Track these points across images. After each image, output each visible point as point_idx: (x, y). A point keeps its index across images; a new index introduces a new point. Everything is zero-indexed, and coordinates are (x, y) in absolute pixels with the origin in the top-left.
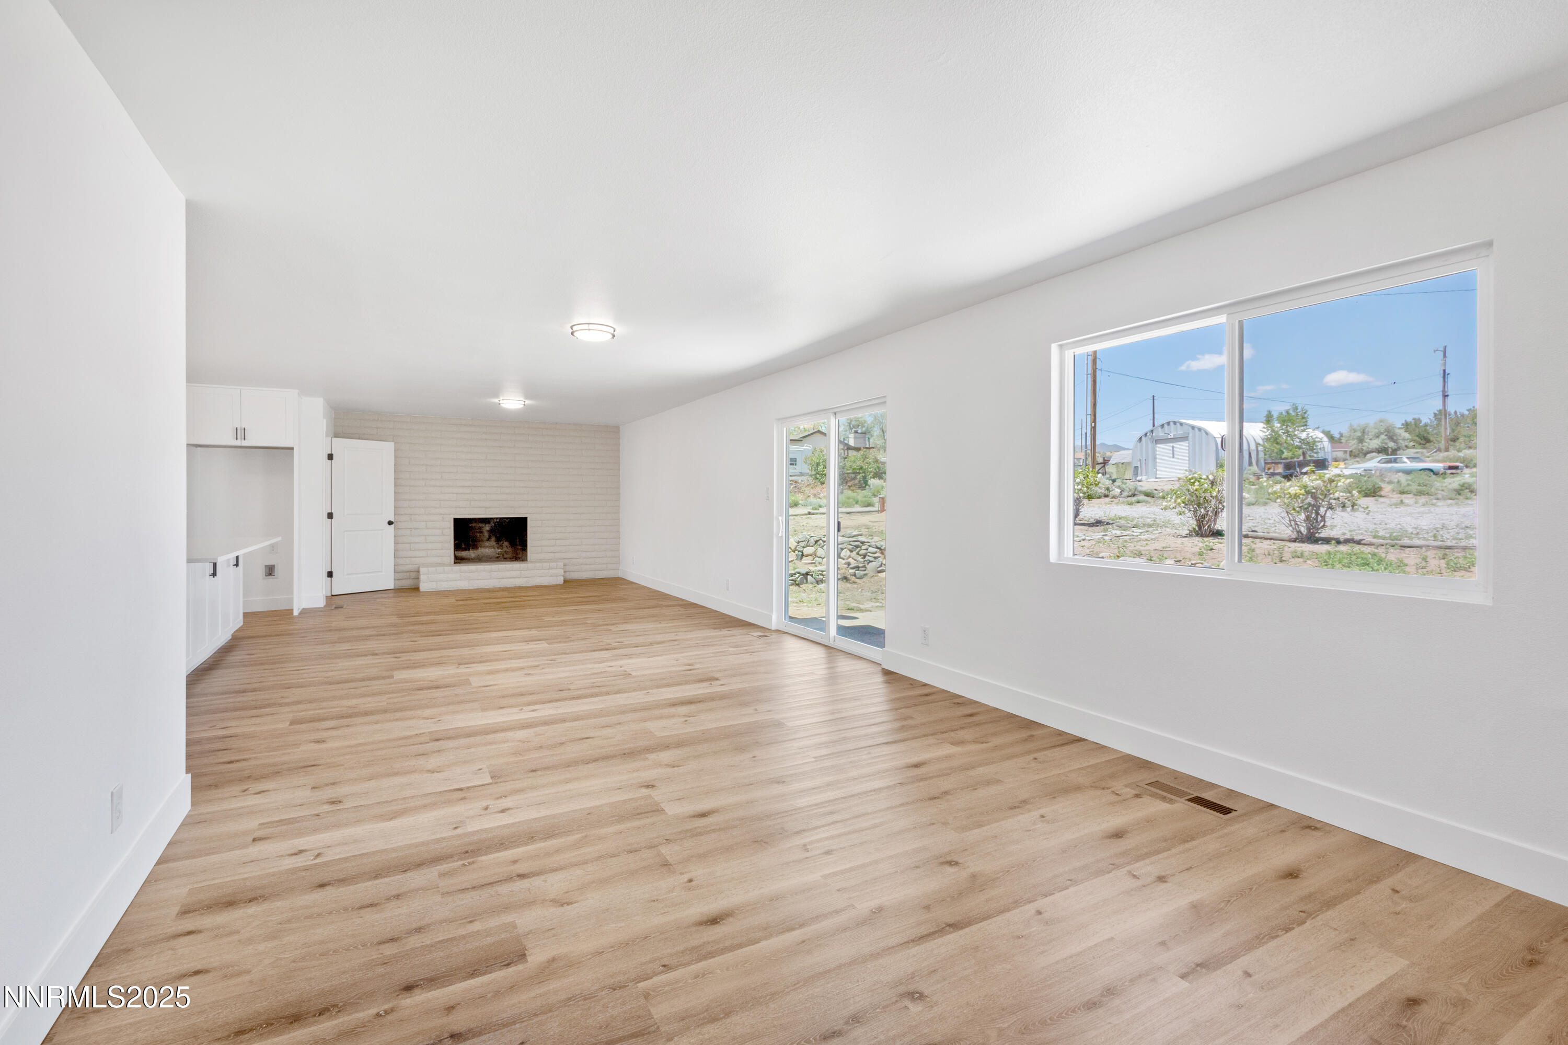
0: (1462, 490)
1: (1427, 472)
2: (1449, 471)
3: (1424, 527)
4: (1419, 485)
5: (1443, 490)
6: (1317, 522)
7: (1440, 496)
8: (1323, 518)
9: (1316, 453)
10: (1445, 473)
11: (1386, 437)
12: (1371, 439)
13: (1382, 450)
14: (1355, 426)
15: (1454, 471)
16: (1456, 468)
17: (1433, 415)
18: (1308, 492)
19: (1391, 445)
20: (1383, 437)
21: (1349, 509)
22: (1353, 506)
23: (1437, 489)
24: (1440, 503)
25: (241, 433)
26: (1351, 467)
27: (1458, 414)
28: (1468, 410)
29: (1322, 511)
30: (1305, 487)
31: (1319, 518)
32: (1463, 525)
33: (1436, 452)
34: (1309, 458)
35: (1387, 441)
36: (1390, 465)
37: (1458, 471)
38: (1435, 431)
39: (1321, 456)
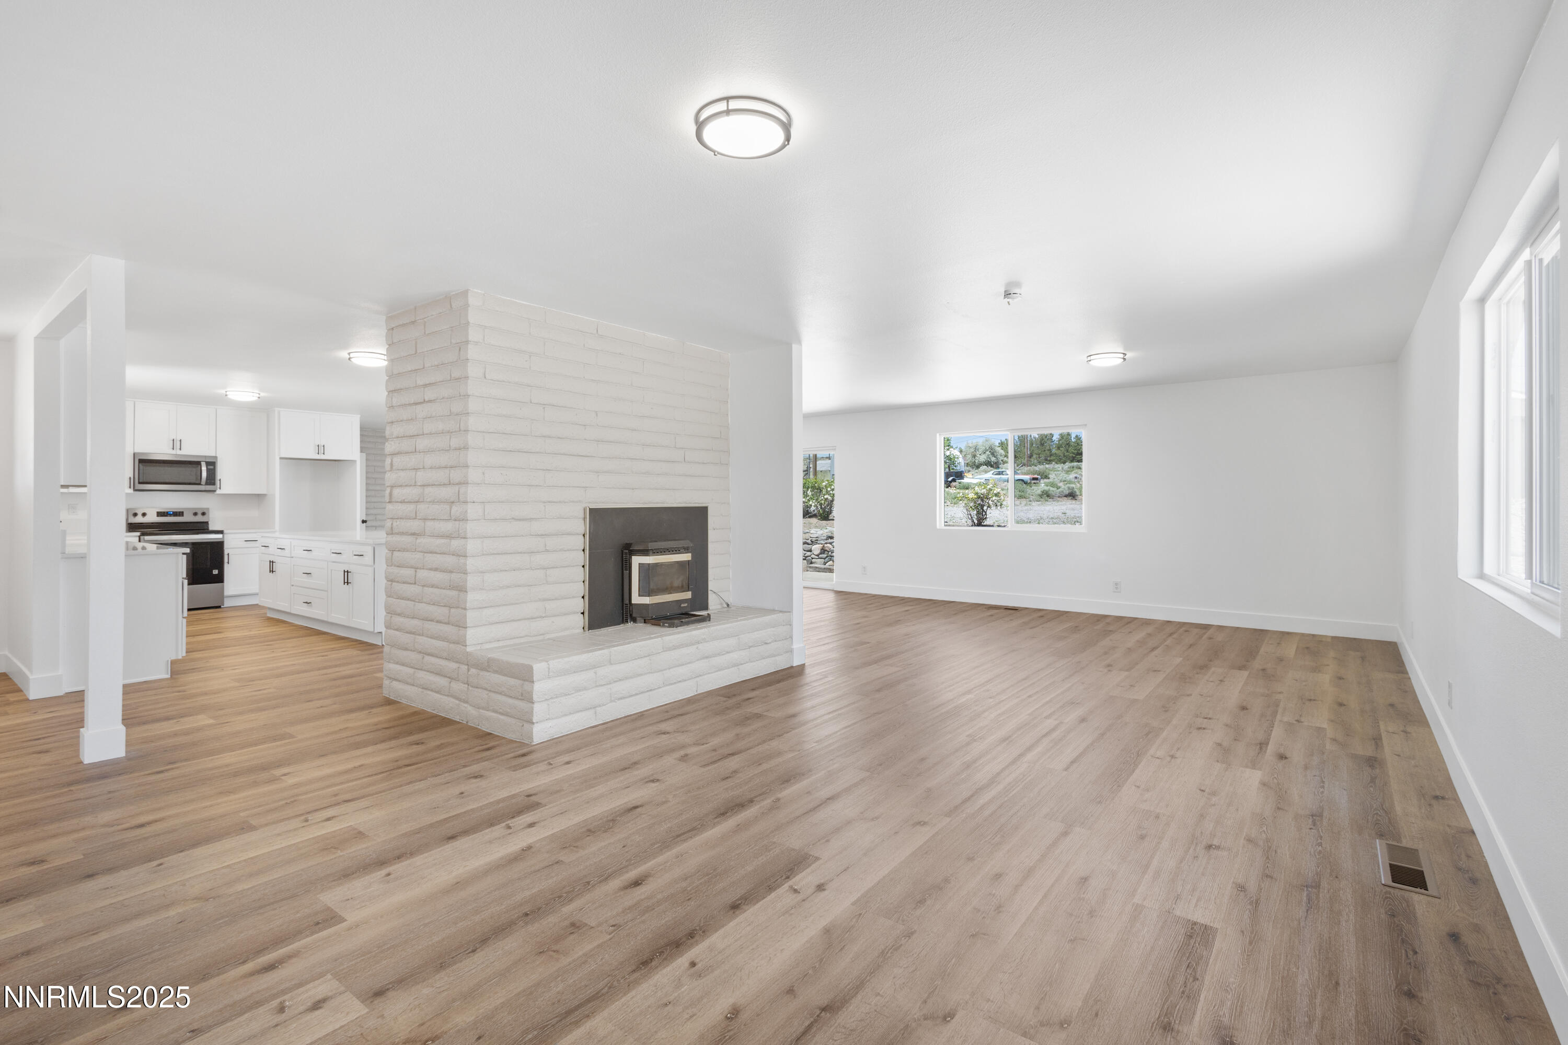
0: (1043, 495)
1: (1020, 482)
2: (1033, 482)
3: (1032, 518)
4: (1020, 492)
5: (1032, 495)
6: (983, 515)
7: (1031, 499)
8: (986, 512)
9: (955, 466)
10: (1030, 483)
11: (990, 453)
12: (980, 455)
13: (988, 464)
14: (970, 445)
15: (1035, 481)
16: (1036, 479)
17: (1017, 437)
18: (979, 497)
19: (993, 459)
20: (988, 453)
21: (999, 507)
22: (1001, 505)
23: (1029, 494)
24: (1034, 504)
25: (320, 448)
26: (976, 477)
27: (1032, 437)
28: (1038, 435)
29: (985, 508)
30: (977, 494)
31: (984, 513)
32: (1050, 517)
33: (1022, 466)
34: (952, 471)
35: (991, 456)
36: (999, 476)
37: (1038, 481)
38: (1019, 449)
39: (958, 469)
